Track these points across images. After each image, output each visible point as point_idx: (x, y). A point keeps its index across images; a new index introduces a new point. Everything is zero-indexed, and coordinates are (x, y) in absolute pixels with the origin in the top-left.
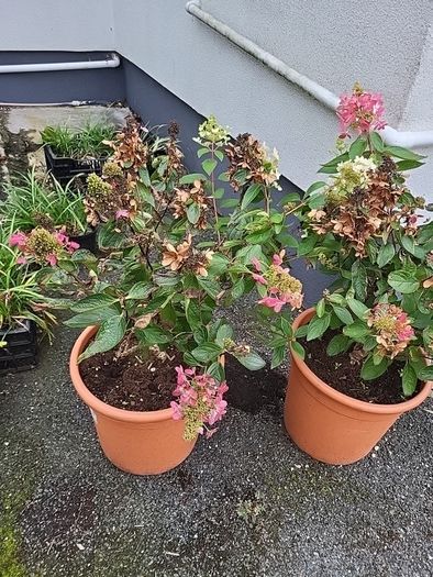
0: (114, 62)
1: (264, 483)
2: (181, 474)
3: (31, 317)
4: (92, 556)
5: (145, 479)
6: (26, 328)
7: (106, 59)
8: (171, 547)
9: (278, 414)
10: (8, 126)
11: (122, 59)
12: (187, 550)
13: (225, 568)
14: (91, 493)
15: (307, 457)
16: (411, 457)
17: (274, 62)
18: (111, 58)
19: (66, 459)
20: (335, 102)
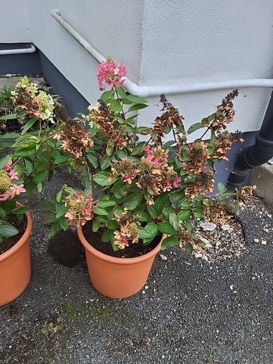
0: (32, 50)
1: (66, 312)
2: (12, 307)
7: (27, 48)
11: (36, 48)
16: (168, 292)
18: (30, 47)
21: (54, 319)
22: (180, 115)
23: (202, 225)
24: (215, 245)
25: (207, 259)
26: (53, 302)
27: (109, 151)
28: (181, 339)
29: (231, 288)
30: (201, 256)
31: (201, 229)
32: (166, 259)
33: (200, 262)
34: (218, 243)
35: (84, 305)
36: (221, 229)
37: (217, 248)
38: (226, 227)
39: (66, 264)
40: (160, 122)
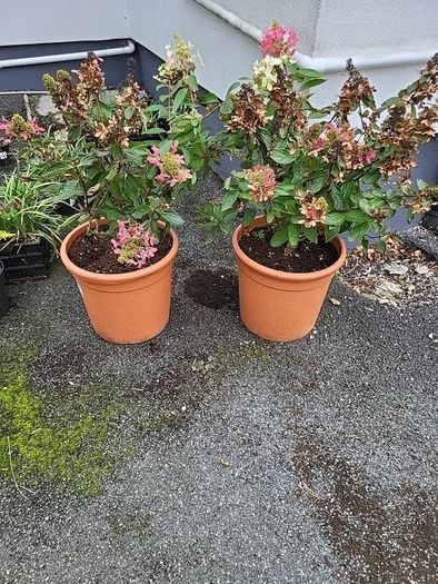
0: (130, 48)
1: (216, 352)
2: (152, 344)
3: (42, 234)
4: (79, 389)
5: (124, 346)
6: (37, 241)
7: (123, 46)
8: (139, 386)
9: (237, 309)
10: (38, 110)
11: (137, 45)
12: (150, 388)
13: (176, 399)
14: (84, 354)
15: (256, 336)
16: (343, 339)
17: (232, 18)
18: (127, 45)
19: (65, 333)
20: (258, 34)
21: (205, 358)
22: (371, 85)
23: (387, 267)
24: (407, 290)
25: (396, 305)
26: (200, 342)
27: (282, 132)
28: (363, 385)
29: (431, 336)
30: (387, 301)
31: (387, 272)
32: (338, 303)
33: (386, 307)
34: (412, 287)
35: (238, 347)
36: (416, 273)
37: (410, 293)
38: (422, 269)
39: (210, 306)
40: (348, 92)
